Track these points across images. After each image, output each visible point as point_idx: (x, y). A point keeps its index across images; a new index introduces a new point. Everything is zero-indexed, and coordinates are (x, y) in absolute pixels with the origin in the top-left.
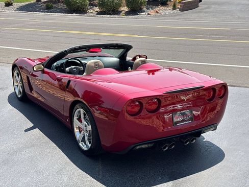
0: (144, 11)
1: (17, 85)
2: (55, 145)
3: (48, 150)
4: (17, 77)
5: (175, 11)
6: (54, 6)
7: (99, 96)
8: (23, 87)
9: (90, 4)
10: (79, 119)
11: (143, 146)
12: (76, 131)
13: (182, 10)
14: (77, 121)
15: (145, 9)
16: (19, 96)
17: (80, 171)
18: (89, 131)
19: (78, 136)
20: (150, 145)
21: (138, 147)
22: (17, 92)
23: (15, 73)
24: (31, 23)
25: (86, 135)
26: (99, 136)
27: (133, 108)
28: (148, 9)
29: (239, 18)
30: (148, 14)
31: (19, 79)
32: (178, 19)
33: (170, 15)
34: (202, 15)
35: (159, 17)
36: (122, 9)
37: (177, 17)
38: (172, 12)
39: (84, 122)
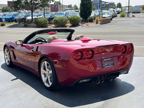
0: (80, 26)
1: (7, 58)
2: (30, 86)
3: (26, 89)
4: (6, 52)
5: (98, 24)
6: (29, 25)
7: (58, 54)
8: (10, 58)
9: (49, 23)
10: (45, 69)
11: (84, 81)
12: (43, 76)
13: (101, 24)
14: (43, 70)
15: (80, 24)
16: (8, 64)
17: (46, 98)
18: (51, 74)
19: (44, 79)
20: (88, 80)
21: (81, 81)
22: (7, 62)
23: (6, 51)
24: (15, 32)
25: (49, 77)
26: (57, 76)
27: (77, 57)
28: (82, 24)
29: (134, 26)
30: (82, 26)
31: (8, 54)
32: (99, 28)
33: (95, 26)
34: (113, 26)
35: (89, 27)
36: (67, 25)
37: (99, 27)
38: (96, 25)
39: (47, 70)
